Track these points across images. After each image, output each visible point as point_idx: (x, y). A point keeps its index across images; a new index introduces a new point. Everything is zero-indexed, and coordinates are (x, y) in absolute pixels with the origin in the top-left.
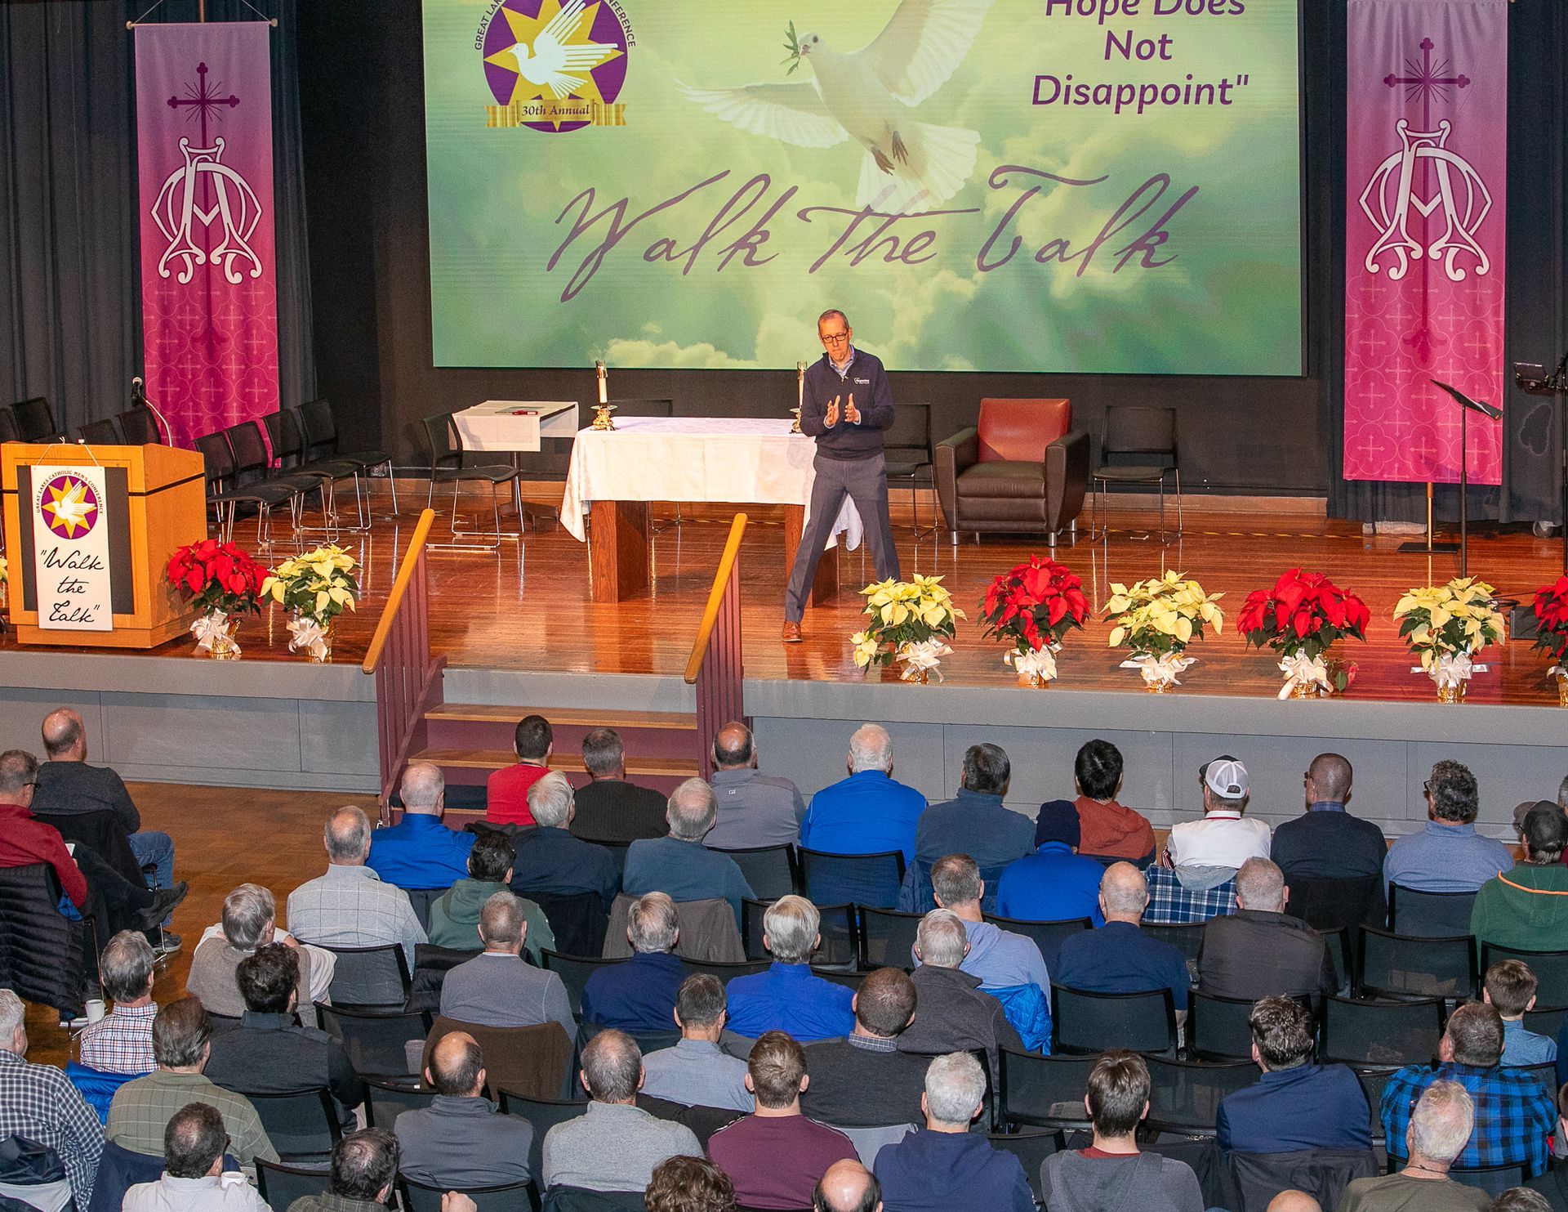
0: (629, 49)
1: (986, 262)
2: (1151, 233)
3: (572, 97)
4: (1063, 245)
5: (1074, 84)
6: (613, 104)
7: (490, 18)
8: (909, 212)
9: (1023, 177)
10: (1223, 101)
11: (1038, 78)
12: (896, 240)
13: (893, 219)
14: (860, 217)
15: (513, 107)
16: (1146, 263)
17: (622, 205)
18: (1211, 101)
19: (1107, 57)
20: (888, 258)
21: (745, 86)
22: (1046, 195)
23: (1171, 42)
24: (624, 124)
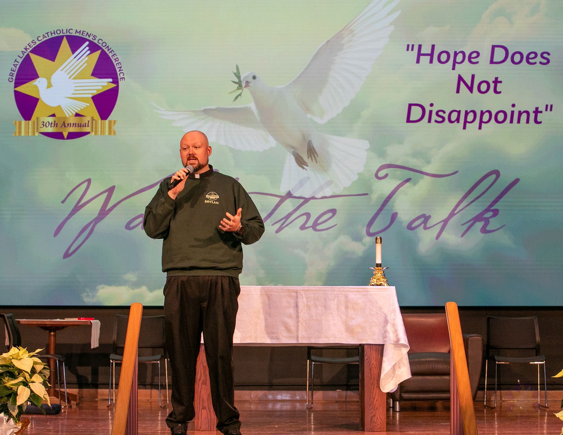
0: (121, 83)
1: (372, 230)
2: (487, 210)
3: (77, 115)
4: (426, 218)
5: (435, 109)
6: (107, 121)
7: (20, 60)
8: (319, 196)
9: (399, 172)
10: (536, 122)
11: (410, 106)
12: (308, 215)
13: (306, 200)
14: (283, 199)
15: (34, 122)
16: (484, 230)
17: (111, 190)
18: (528, 122)
19: (458, 91)
20: (303, 228)
21: (203, 109)
22: (415, 184)
23: (501, 82)
24: (115, 133)
